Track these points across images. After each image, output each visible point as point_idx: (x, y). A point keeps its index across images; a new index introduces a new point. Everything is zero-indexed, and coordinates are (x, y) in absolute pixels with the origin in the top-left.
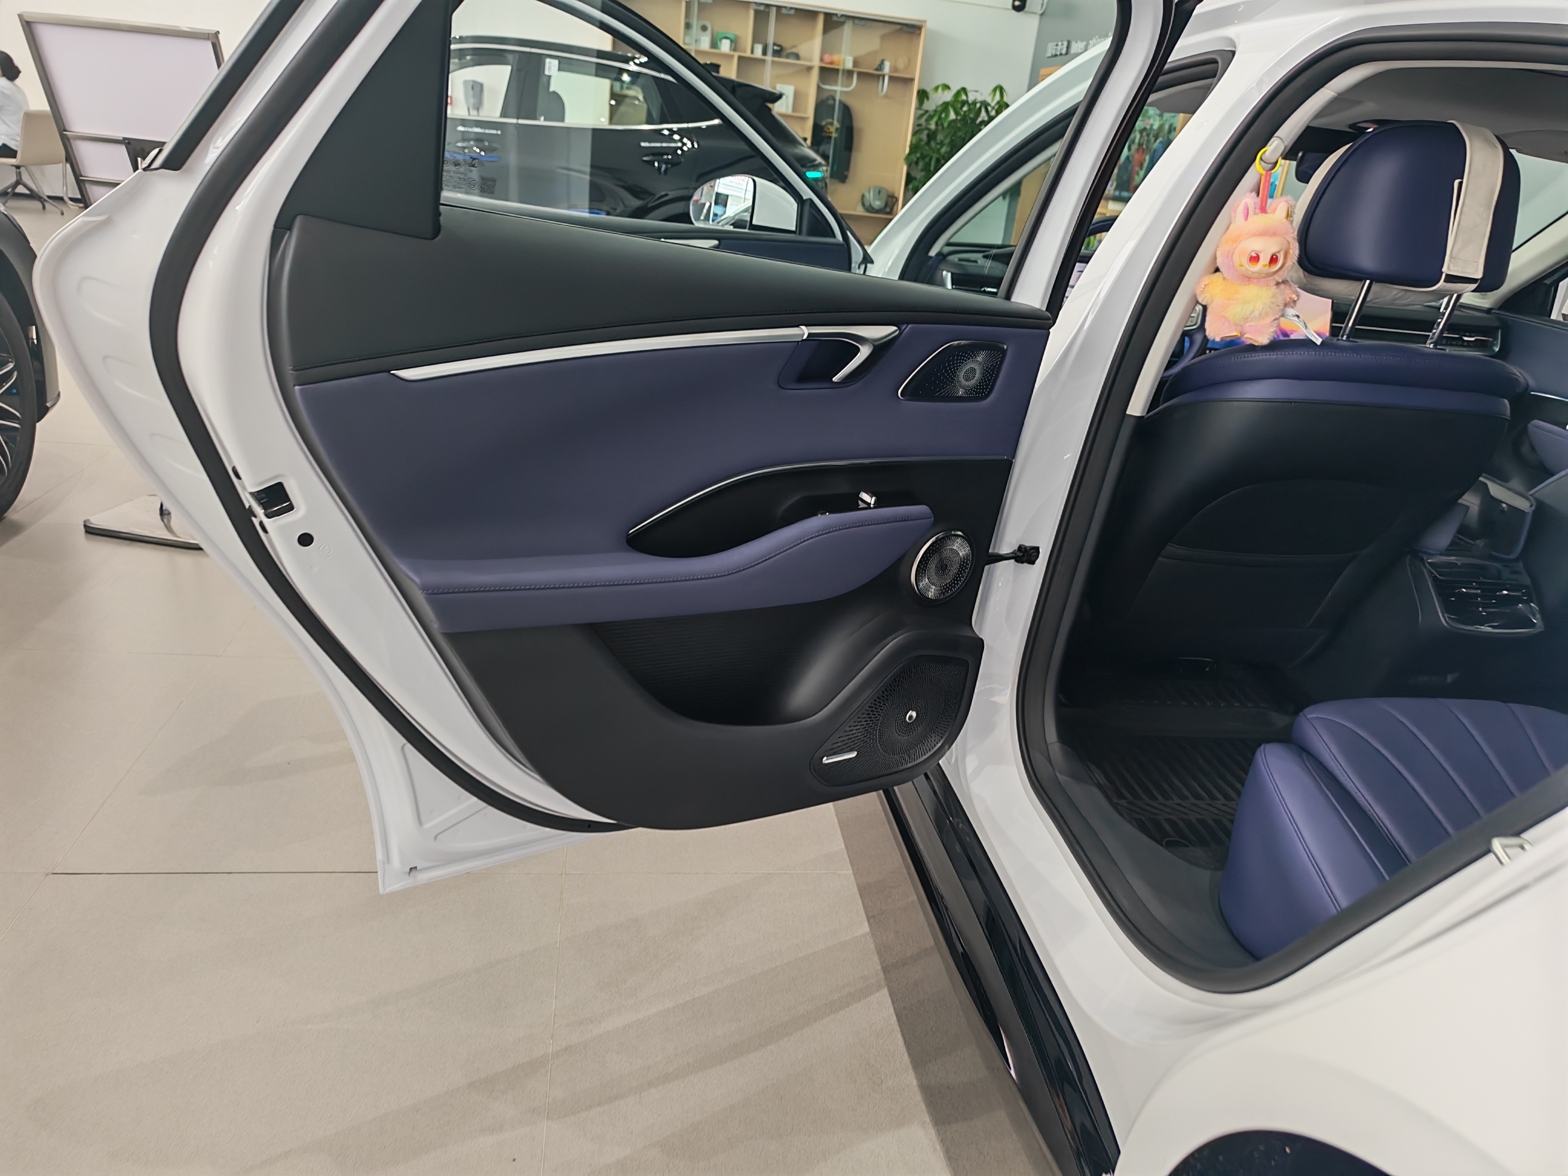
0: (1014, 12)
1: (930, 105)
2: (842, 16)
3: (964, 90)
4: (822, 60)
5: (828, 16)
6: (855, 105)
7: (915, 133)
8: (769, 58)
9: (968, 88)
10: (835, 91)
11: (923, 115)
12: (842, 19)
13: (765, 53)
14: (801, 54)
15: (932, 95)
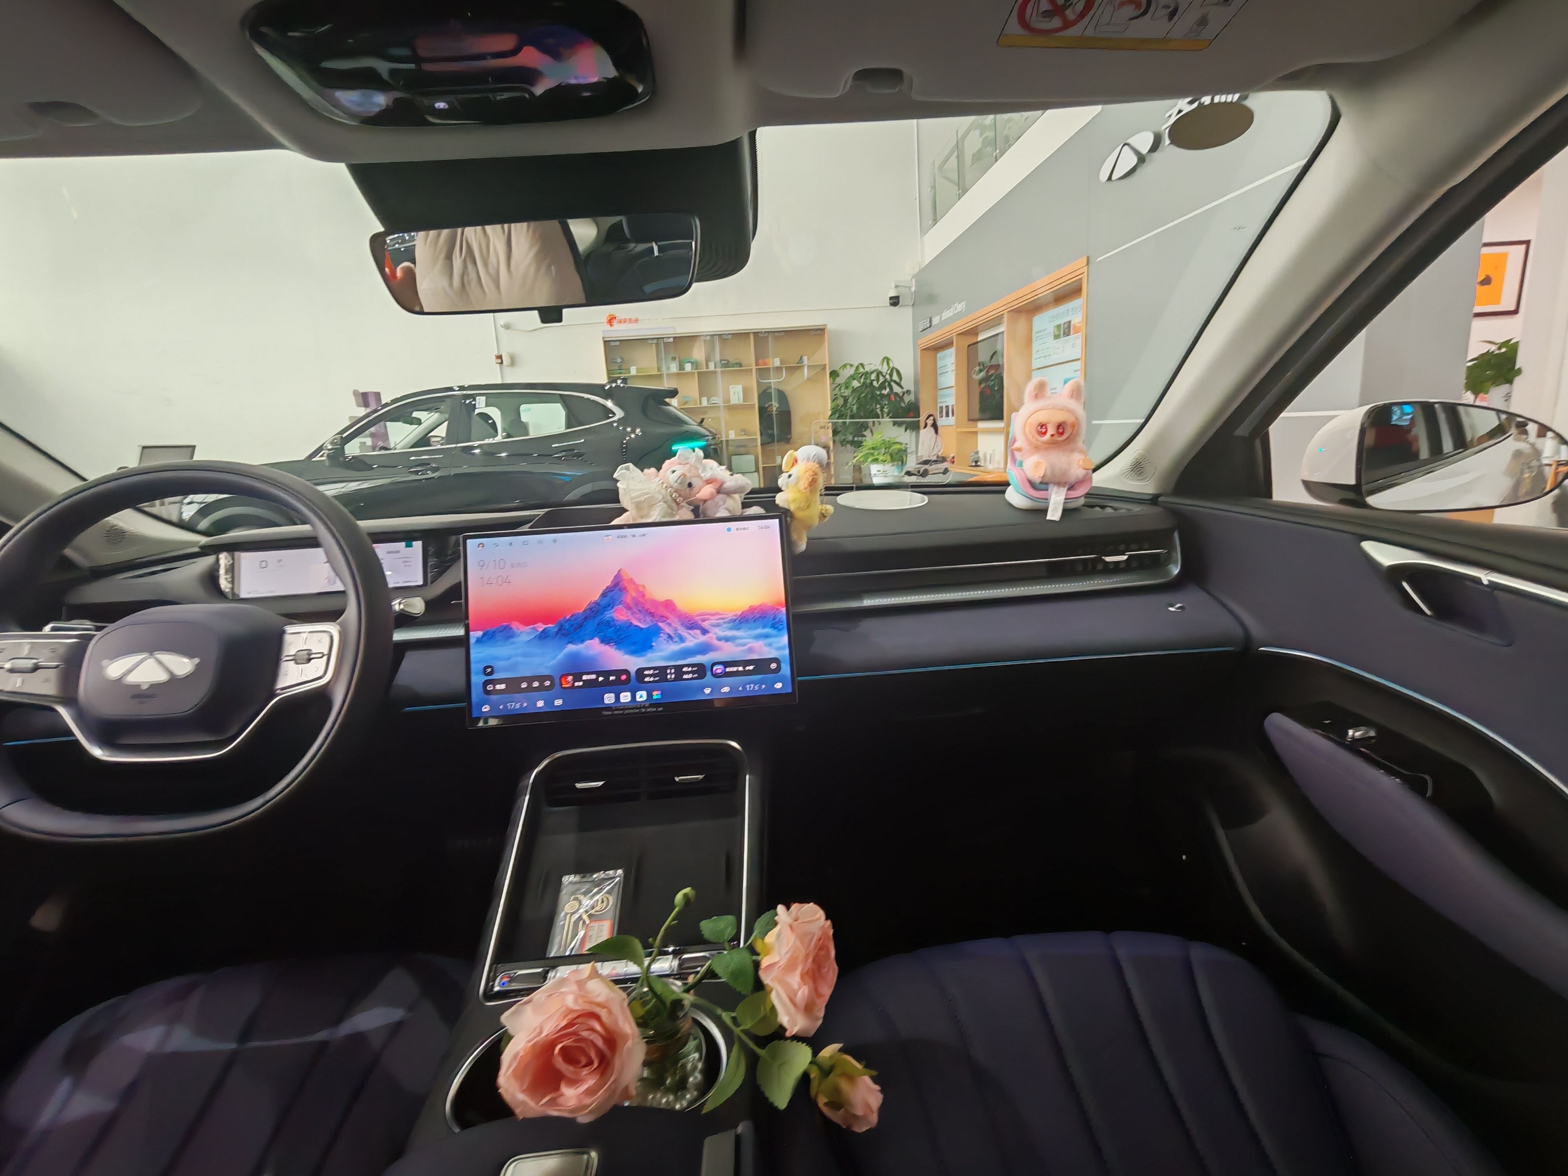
0: (893, 308)
1: (840, 380)
2: (765, 332)
3: (862, 364)
4: (757, 364)
5: (756, 334)
6: (787, 389)
7: (833, 400)
8: (719, 370)
9: (865, 363)
10: (770, 383)
11: (836, 387)
12: (766, 335)
13: (715, 367)
14: (743, 363)
15: (841, 372)
